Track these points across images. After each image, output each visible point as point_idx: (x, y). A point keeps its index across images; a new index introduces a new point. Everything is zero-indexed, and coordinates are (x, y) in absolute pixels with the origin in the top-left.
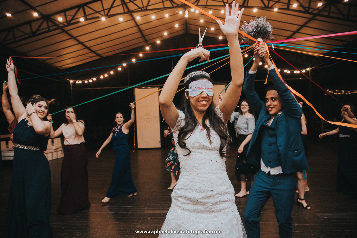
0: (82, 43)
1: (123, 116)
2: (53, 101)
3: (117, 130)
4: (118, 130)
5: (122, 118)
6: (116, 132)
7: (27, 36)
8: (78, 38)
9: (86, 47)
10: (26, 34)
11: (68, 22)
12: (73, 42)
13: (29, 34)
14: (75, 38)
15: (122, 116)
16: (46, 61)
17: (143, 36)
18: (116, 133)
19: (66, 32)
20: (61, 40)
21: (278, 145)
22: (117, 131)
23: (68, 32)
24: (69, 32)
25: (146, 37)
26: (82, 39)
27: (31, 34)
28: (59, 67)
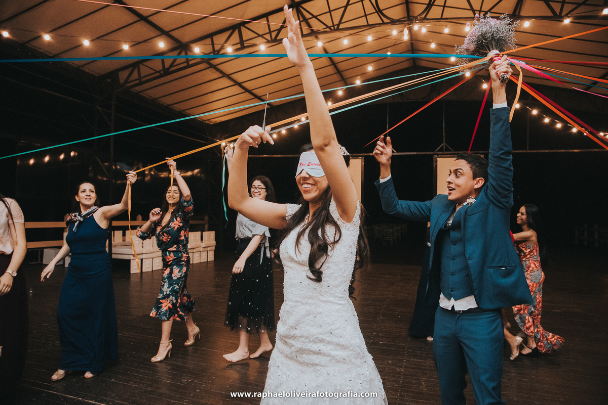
0: (239, 84)
1: (95, 188)
2: (198, 173)
3: (79, 218)
4: (81, 217)
5: (92, 192)
6: (76, 222)
7: (158, 74)
8: (234, 76)
9: (247, 90)
10: (157, 72)
11: (216, 53)
12: (225, 82)
13: (159, 72)
14: (228, 76)
15: (94, 190)
16: (186, 111)
17: (339, 72)
18: (76, 224)
19: (215, 67)
20: (207, 80)
21: (467, 256)
22: (79, 221)
23: (217, 66)
24: (220, 67)
25: (343, 73)
26: (239, 78)
27: (162, 72)
28: (205, 121)
